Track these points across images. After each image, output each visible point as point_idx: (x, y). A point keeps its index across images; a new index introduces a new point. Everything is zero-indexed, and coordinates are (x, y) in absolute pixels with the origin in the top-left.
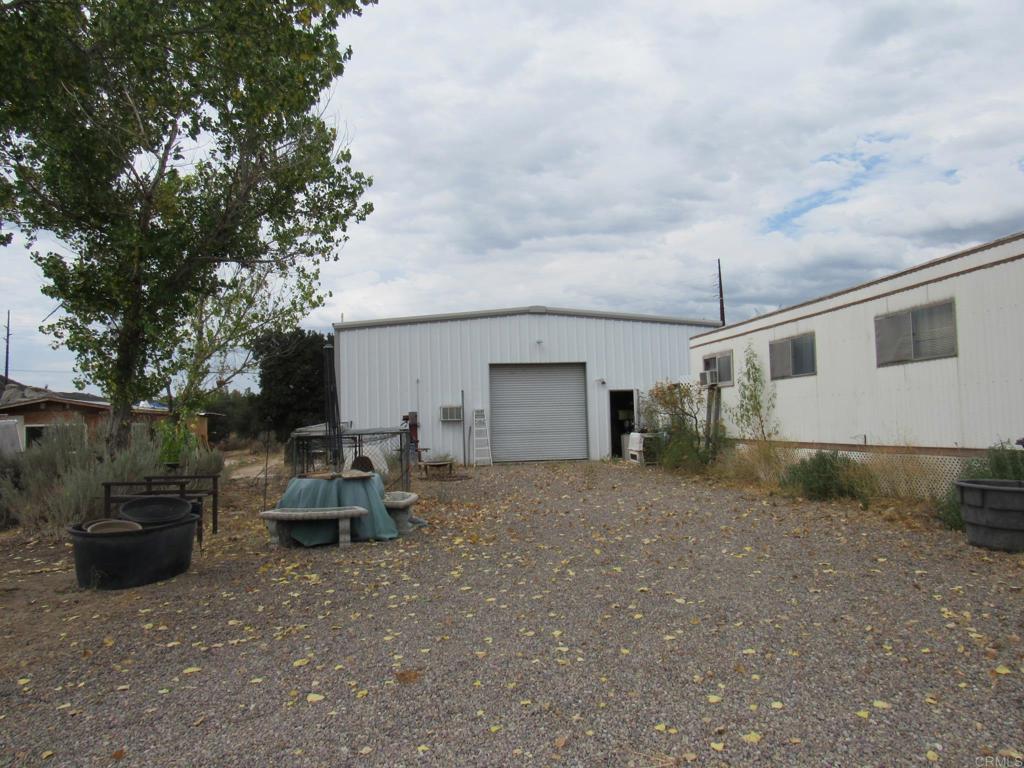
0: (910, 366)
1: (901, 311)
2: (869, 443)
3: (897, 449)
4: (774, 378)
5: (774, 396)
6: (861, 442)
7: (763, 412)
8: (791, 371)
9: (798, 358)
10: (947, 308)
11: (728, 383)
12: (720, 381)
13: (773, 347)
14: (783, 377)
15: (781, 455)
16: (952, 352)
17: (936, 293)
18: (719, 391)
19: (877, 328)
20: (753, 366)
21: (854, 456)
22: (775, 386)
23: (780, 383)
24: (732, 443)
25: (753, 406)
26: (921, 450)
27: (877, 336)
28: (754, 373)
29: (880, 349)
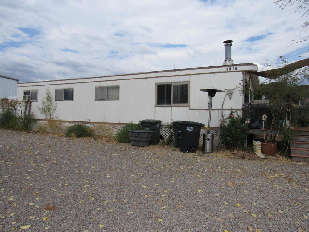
0: (105, 101)
1: (104, 86)
2: (90, 121)
3: (99, 123)
4: (56, 100)
5: (56, 106)
6: (88, 121)
7: (51, 111)
8: (63, 99)
9: (68, 95)
10: (118, 87)
11: (35, 100)
12: (31, 99)
13: (56, 91)
14: (60, 101)
15: (58, 124)
16: (118, 99)
17: (115, 84)
18: (31, 102)
19: (96, 90)
20: (49, 96)
21: (87, 125)
22: (56, 103)
23: (58, 102)
24: (35, 120)
25: (47, 109)
26: (107, 123)
27: (96, 92)
28: (49, 98)
29: (96, 96)
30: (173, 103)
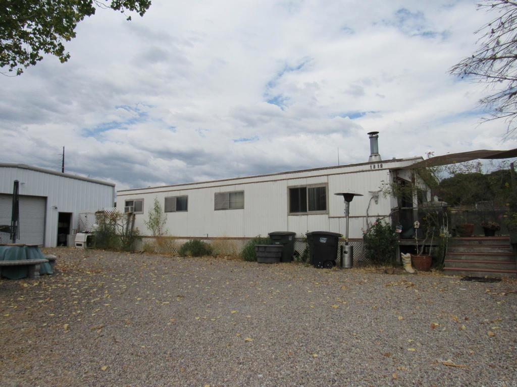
0: (227, 211)
1: (225, 192)
2: (209, 237)
3: (220, 239)
4: (166, 211)
5: (166, 219)
6: (206, 236)
7: (160, 225)
8: (175, 209)
9: (181, 204)
10: (242, 193)
11: (140, 212)
12: (135, 211)
13: (166, 199)
14: (171, 212)
15: (169, 242)
16: (242, 207)
17: (238, 188)
18: (134, 215)
19: (215, 197)
20: (157, 207)
21: (205, 241)
22: (167, 215)
23: (169, 214)
24: (140, 238)
25: (155, 223)
26: (229, 238)
27: (215, 200)
28: (157, 209)
29: (216, 204)
30: (309, 210)
